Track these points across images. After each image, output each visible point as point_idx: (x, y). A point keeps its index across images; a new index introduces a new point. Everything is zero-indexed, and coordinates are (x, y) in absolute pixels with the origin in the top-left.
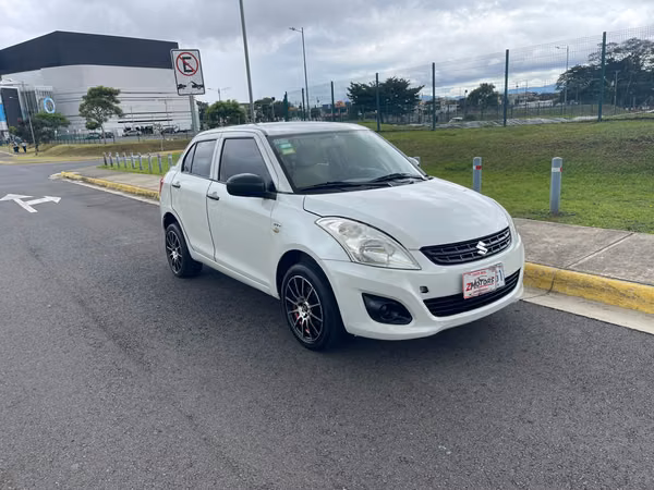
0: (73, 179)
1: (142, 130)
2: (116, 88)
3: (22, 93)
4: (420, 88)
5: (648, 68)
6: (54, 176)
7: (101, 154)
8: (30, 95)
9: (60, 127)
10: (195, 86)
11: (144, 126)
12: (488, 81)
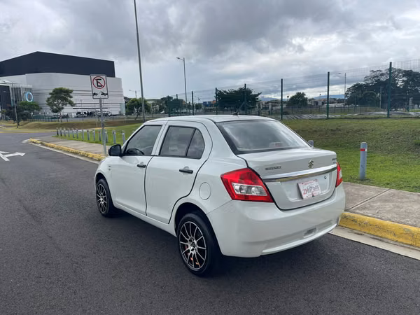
0: (35, 143)
1: (88, 114)
2: (70, 89)
3: (12, 89)
4: (259, 94)
5: (401, 85)
6: (25, 141)
7: (55, 128)
8: (17, 90)
9: (35, 111)
10: (103, 94)
11: (90, 111)
12: (302, 91)
